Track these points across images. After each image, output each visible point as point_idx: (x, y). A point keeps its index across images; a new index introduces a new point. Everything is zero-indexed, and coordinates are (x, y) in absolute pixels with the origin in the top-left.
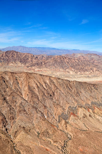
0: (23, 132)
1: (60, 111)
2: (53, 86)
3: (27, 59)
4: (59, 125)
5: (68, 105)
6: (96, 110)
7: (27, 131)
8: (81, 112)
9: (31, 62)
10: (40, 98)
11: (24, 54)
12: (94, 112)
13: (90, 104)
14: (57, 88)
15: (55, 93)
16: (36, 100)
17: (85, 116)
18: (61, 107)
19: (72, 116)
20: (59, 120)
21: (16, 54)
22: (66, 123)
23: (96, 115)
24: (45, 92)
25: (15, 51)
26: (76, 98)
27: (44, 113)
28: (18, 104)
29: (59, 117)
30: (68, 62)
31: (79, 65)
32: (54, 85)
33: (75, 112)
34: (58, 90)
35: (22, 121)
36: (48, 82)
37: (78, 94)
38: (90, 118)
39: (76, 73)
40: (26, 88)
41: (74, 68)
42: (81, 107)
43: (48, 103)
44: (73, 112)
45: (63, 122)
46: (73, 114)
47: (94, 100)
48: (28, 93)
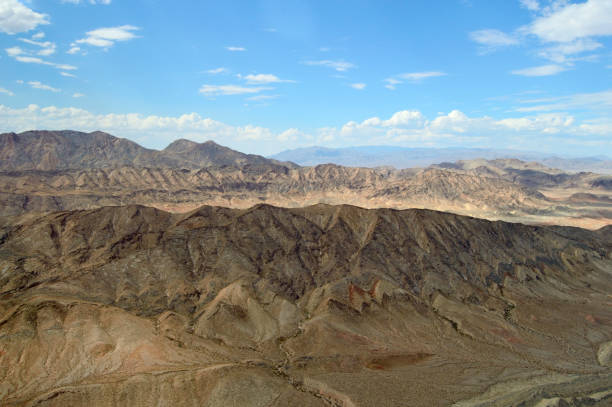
0: (440, 296)
1: (486, 270)
2: (463, 230)
3: (363, 181)
4: (490, 290)
5: (498, 262)
6: (547, 269)
7: (447, 295)
8: (520, 272)
9: (372, 187)
10: (449, 250)
11: (354, 170)
12: (543, 274)
13: (534, 259)
14: (473, 235)
15: (471, 243)
16: (443, 252)
17: (529, 279)
18: (487, 263)
19: (507, 278)
20: (487, 282)
21: (336, 171)
22: (501, 287)
23: (548, 278)
24: (454, 240)
25: (335, 165)
26: (507, 250)
27: (462, 272)
28: (420, 258)
29: (487, 278)
30: (456, 184)
31: (482, 189)
32: (466, 228)
33: (511, 272)
34: (474, 237)
35: (434, 281)
36: (453, 223)
37: (509, 244)
38: (539, 282)
39: (478, 206)
40: (423, 235)
41: (472, 196)
42: (520, 264)
43: (464, 257)
44: (509, 271)
45: (495, 285)
46: (509, 274)
47: (540, 255)
48: (427, 242)
